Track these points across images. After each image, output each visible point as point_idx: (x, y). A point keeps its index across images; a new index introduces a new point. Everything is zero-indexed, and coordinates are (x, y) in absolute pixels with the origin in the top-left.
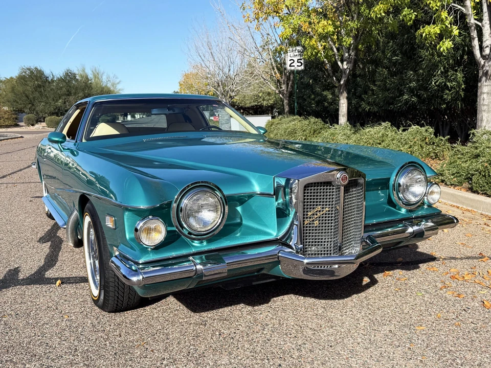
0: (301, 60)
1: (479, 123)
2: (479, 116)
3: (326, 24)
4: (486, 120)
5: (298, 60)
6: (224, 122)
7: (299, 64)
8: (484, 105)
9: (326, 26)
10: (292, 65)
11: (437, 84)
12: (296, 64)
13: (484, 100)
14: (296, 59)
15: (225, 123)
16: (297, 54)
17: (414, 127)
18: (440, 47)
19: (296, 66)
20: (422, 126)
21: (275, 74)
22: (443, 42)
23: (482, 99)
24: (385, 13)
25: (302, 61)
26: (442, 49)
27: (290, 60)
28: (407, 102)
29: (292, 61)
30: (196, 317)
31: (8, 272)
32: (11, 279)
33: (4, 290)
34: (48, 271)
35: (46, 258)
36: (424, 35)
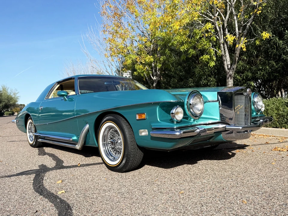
0: (130, 76)
3: (150, 57)
11: (203, 83)
14: (128, 76)
16: (129, 74)
22: (211, 63)
24: (187, 49)
26: (211, 66)
30: (169, 170)
31: (39, 166)
32: (45, 168)
33: (48, 172)
34: (63, 164)
35: (54, 160)
36: (203, 59)
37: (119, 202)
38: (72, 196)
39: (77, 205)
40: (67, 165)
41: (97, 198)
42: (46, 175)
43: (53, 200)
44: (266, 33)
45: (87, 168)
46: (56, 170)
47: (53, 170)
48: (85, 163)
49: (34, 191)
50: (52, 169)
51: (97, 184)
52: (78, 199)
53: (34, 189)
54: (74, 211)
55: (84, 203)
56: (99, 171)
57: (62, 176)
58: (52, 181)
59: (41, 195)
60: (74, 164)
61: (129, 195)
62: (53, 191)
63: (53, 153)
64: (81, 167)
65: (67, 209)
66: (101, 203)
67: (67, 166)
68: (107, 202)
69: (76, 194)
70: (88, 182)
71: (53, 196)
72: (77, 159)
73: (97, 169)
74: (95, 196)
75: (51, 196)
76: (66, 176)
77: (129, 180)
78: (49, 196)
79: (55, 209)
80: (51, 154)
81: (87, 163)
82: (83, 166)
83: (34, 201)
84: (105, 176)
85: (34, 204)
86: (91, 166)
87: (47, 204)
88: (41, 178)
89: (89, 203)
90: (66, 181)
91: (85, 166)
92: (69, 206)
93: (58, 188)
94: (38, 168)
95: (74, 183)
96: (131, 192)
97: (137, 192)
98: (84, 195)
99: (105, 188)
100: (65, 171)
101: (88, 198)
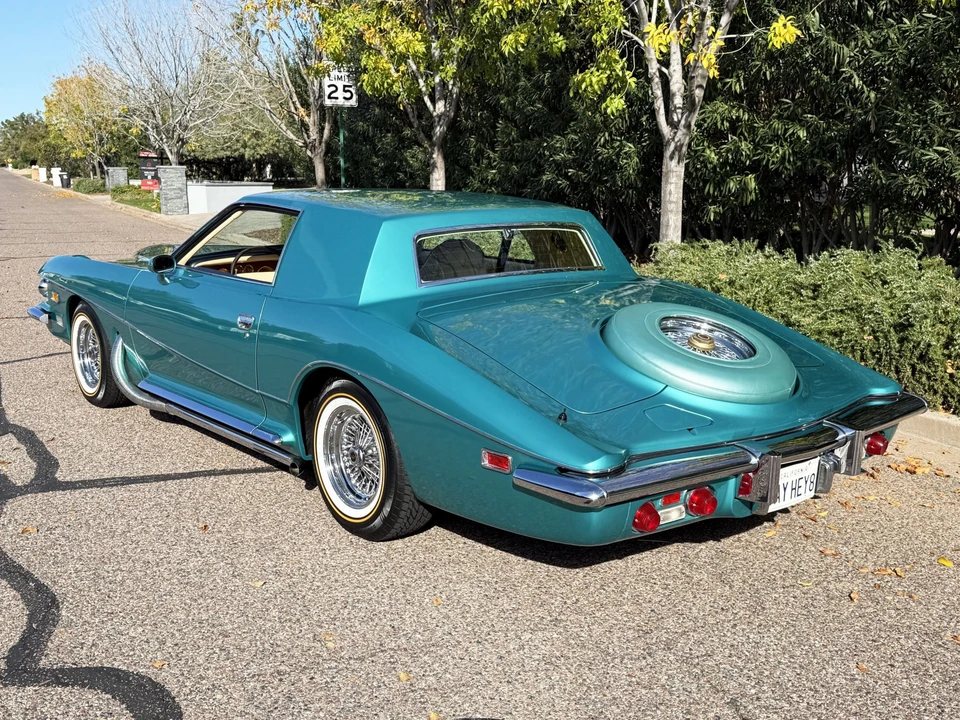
0: (350, 86)
1: (663, 231)
2: (663, 220)
3: (411, 38)
4: (673, 226)
5: (345, 86)
6: (171, 194)
7: (348, 95)
8: (671, 202)
9: (411, 41)
10: (333, 95)
12: (340, 94)
13: (670, 193)
14: (340, 85)
15: (174, 196)
16: (343, 74)
18: (607, 107)
19: (341, 99)
21: (296, 109)
22: (611, 99)
23: (668, 192)
25: (352, 90)
26: (609, 111)
27: (329, 86)
28: (549, 185)
29: (333, 89)
32: (5, 487)
33: (11, 500)
34: (55, 473)
35: (31, 457)
36: (583, 86)
37: (170, 594)
38: (65, 576)
39: (73, 597)
40: (68, 479)
41: (123, 582)
42: (5, 510)
43: (18, 583)
44: (789, 24)
45: (121, 492)
46: (34, 495)
47: (27, 492)
48: (118, 475)
50: (24, 490)
51: (134, 545)
52: (78, 583)
54: (64, 613)
55: (90, 594)
56: (153, 503)
57: (48, 516)
60: (88, 477)
61: (201, 577)
62: (21, 561)
63: (31, 429)
64: (105, 489)
65: (48, 606)
66: (129, 595)
67: (67, 482)
68: (143, 594)
69: (76, 571)
70: (113, 537)
71: (21, 574)
72: (100, 456)
73: (148, 496)
74: (119, 578)
75: (14, 573)
76: (58, 517)
77: (219, 535)
78: (10, 572)
79: (21, 606)
80: (25, 429)
81: (125, 474)
82: (112, 486)
84: (160, 522)
86: (133, 485)
87: (6, 594)
89: (102, 594)
90: (58, 531)
91: (116, 485)
92: (54, 600)
93: (33, 551)
95: (75, 539)
96: (208, 570)
97: (220, 572)
98: (94, 574)
99: (149, 556)
100: (58, 497)
101: (102, 581)
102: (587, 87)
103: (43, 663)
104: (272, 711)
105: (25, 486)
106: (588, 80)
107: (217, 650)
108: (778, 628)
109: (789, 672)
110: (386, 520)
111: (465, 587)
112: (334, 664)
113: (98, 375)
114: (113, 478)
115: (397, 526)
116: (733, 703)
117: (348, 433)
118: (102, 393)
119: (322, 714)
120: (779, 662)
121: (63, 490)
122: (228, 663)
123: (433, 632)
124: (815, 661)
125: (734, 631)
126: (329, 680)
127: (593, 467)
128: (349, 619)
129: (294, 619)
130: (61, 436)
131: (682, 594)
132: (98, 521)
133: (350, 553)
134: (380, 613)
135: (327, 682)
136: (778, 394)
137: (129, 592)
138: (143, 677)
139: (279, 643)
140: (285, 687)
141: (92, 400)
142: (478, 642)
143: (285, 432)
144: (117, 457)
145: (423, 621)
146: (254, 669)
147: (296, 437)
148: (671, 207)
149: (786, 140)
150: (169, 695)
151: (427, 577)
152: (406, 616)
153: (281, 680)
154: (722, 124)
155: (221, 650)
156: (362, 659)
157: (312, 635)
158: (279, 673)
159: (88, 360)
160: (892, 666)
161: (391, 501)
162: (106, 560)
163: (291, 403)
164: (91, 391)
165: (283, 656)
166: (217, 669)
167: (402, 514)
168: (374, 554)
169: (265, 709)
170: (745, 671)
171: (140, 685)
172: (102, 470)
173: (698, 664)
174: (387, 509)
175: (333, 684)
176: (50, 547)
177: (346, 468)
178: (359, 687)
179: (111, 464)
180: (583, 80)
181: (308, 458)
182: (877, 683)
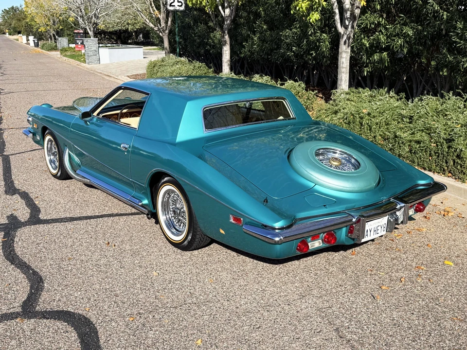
1: (339, 82)
2: (339, 77)
4: (344, 80)
7: (180, 4)
8: (343, 68)
12: (176, 4)
13: (343, 63)
17: (290, 82)
18: (310, 18)
19: (176, 6)
20: (296, 81)
21: (154, 11)
22: (313, 14)
23: (341, 62)
25: (182, 1)
26: (311, 21)
28: (283, 55)
29: (172, 1)
31: (8, 217)
32: (16, 222)
33: (19, 229)
34: (39, 215)
35: (27, 207)
36: (298, 8)
37: (92, 276)
38: (46, 267)
39: (49, 278)
40: (45, 218)
41: (72, 270)
42: (17, 234)
43: (25, 270)
45: (69, 225)
46: (30, 227)
47: (26, 225)
48: (68, 216)
49: (4, 258)
51: (76, 252)
52: (51, 271)
53: (4, 255)
54: (45, 285)
55: (57, 276)
56: (84, 231)
57: (37, 237)
58: (24, 245)
59: (12, 263)
60: (54, 217)
61: (106, 268)
62: (26, 260)
63: (27, 191)
64: (62, 223)
65: (39, 282)
66: (74, 277)
67: (45, 220)
68: (81, 276)
69: (51, 265)
70: (66, 248)
71: (26, 266)
72: (60, 206)
73: (82, 227)
74: (70, 268)
75: (23, 266)
76: (41, 238)
77: (114, 247)
78: (21, 265)
79: (27, 282)
80: (24, 192)
81: (71, 215)
82: (66, 222)
83: (5, 272)
84: (88, 241)
85: (6, 274)
86: (75, 222)
87: (19, 276)
88: (12, 239)
89: (62, 276)
90: (42, 245)
91: (67, 221)
92: (41, 279)
93: (31, 255)
94: (7, 222)
95: (50, 249)
96: (110, 264)
97: (115, 265)
98: (59, 266)
99: (83, 258)
100: (41, 227)
101: (62, 269)
102: (299, 8)
103: (38, 308)
104: (136, 331)
105: (25, 222)
106: (300, 5)
107: (113, 303)
108: (364, 295)
109: (365, 316)
110: (189, 242)
111: (224, 274)
112: (163, 310)
113: (57, 164)
114: (66, 218)
115: (194, 245)
116: (337, 330)
117: (172, 201)
118: (59, 173)
119: (157, 333)
120: (361, 311)
121: (43, 224)
122: (117, 309)
123: (208, 295)
124: (378, 311)
125: (343, 296)
126: (161, 317)
127: (278, 225)
128: (171, 289)
129: (147, 289)
130: (41, 195)
131: (323, 278)
132: (60, 240)
133: (173, 257)
134: (185, 286)
135: (160, 318)
136: (369, 187)
137: (74, 275)
138: (81, 315)
139: (140, 300)
140: (142, 320)
141: (55, 176)
142: (228, 300)
143: (144, 199)
144: (67, 206)
145: (204, 290)
146: (129, 312)
147: (149, 201)
148: (343, 70)
149: (402, 36)
150: (92, 323)
151: (208, 269)
152: (197, 288)
153: (140, 317)
154: (370, 26)
155: (115, 303)
156: (176, 308)
157: (155, 296)
158: (139, 313)
159: (52, 157)
160: (413, 314)
161: (191, 234)
162: (64, 260)
163: (146, 186)
164: (55, 172)
165: (141, 306)
166: (113, 311)
167: (197, 240)
168: (184, 257)
169: (133, 330)
170: (345, 315)
171: (80, 319)
172: (60, 214)
173: (324, 311)
174: (190, 238)
175: (163, 319)
176: (38, 253)
177: (172, 217)
178: (174, 320)
179: (65, 211)
180: (297, 5)
181: (154, 211)
182: (404, 321)
